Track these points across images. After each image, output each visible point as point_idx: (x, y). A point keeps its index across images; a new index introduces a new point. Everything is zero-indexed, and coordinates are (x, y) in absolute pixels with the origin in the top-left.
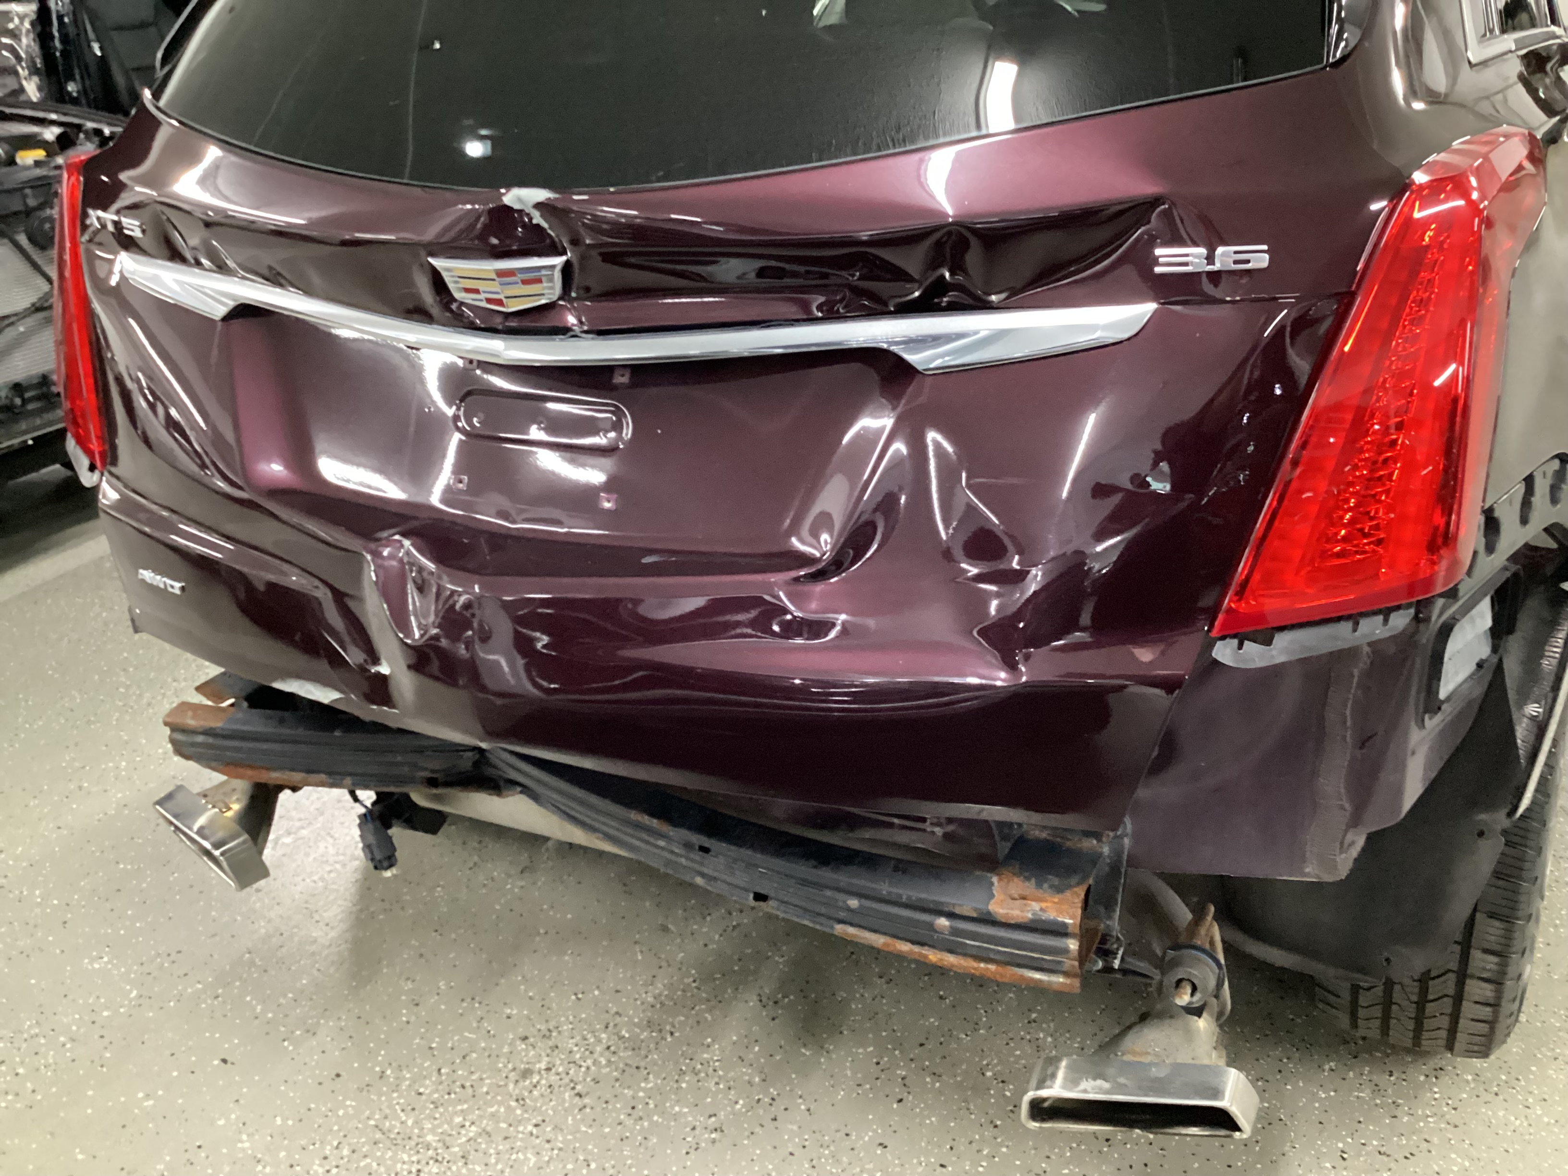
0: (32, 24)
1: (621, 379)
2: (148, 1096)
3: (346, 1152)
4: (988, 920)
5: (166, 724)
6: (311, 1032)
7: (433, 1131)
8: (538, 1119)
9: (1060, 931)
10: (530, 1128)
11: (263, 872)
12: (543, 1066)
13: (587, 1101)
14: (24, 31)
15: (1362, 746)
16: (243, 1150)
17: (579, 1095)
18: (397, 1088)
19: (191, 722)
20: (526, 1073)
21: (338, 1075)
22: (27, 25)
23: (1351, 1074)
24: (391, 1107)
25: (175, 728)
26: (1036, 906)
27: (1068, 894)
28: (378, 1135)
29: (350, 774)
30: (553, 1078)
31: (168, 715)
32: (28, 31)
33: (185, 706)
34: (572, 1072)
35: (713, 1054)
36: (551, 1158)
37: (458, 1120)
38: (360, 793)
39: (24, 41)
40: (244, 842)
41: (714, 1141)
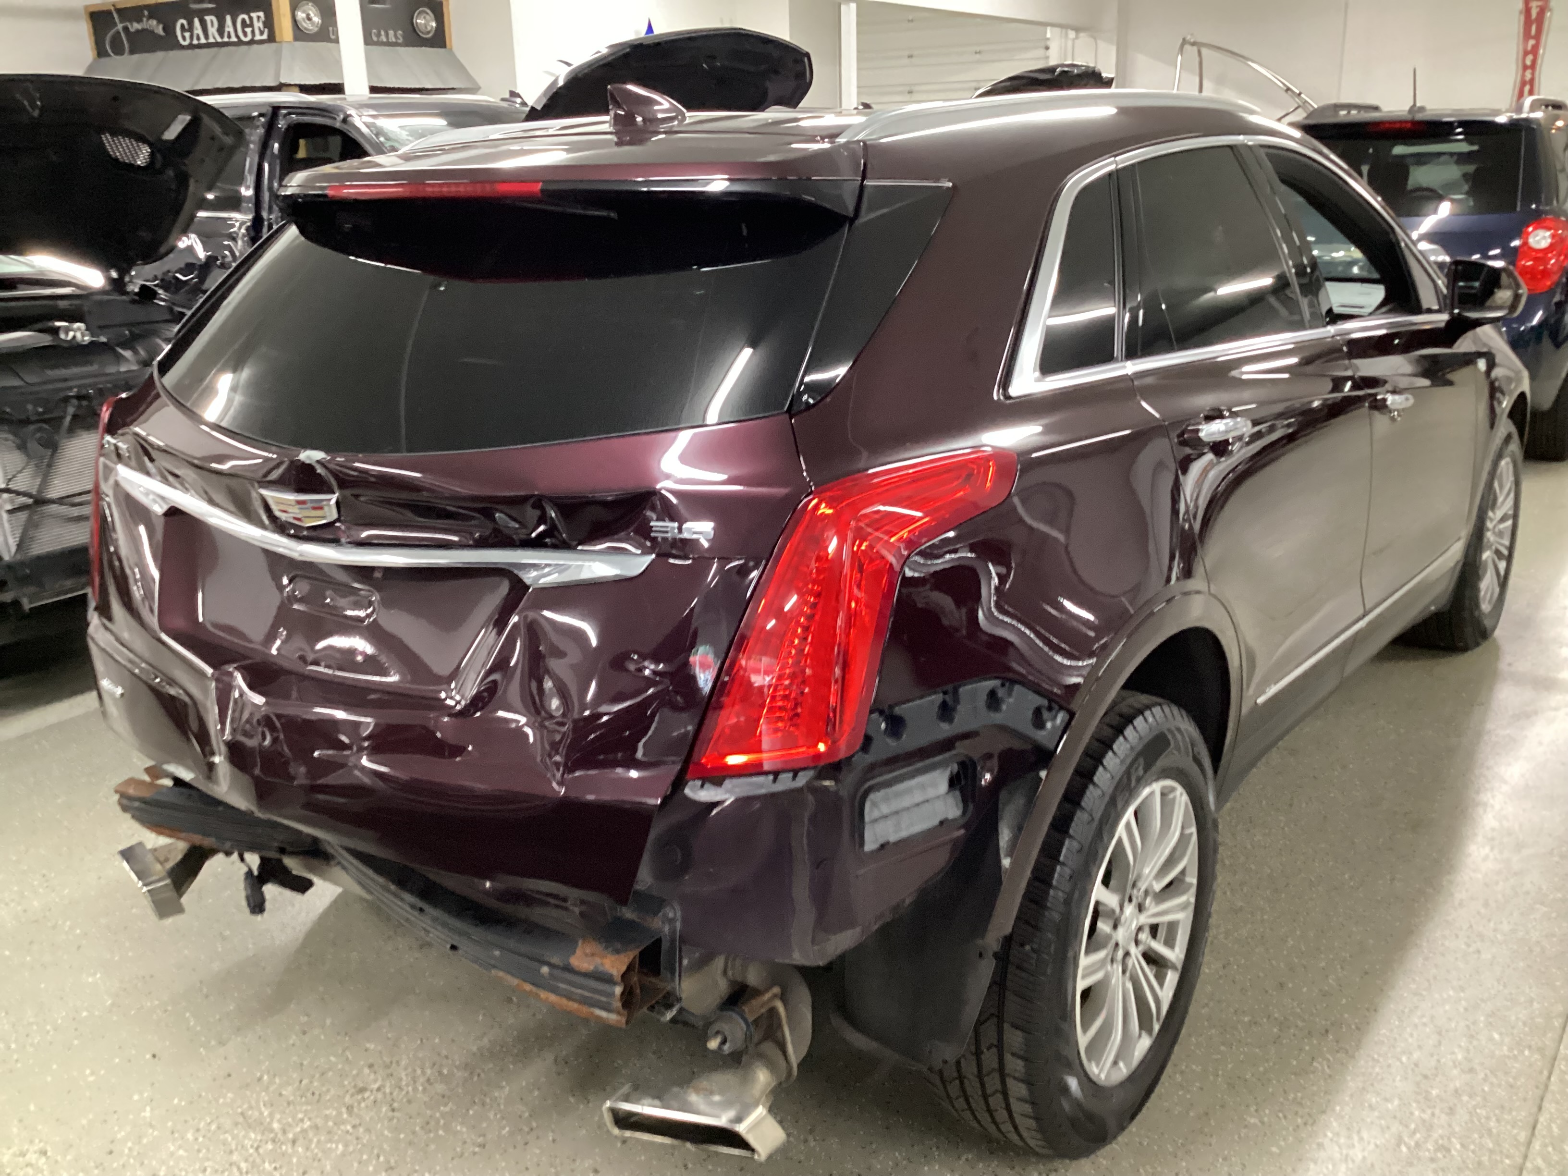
0: (247, 229)
1: (378, 575)
2: (92, 1073)
3: (213, 1127)
4: (568, 969)
5: (116, 792)
6: (222, 1043)
7: (279, 1121)
8: (357, 1122)
9: (608, 980)
10: (349, 1127)
11: (180, 910)
12: (376, 1086)
13: (396, 1114)
14: (240, 235)
15: (818, 867)
16: (145, 1117)
17: (393, 1110)
18: (267, 1089)
19: (131, 791)
20: (362, 1090)
21: (229, 1075)
22: (243, 231)
23: (981, 1165)
24: (257, 1102)
25: (123, 795)
26: (598, 960)
27: (622, 956)
28: (241, 1120)
29: (230, 840)
30: (380, 1096)
31: (120, 785)
32: (244, 235)
33: (132, 781)
34: (395, 1094)
35: (502, 1094)
36: (354, 1151)
37: (300, 1116)
38: (248, 856)
39: (240, 243)
40: (166, 885)
41: (475, 1153)
